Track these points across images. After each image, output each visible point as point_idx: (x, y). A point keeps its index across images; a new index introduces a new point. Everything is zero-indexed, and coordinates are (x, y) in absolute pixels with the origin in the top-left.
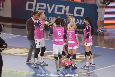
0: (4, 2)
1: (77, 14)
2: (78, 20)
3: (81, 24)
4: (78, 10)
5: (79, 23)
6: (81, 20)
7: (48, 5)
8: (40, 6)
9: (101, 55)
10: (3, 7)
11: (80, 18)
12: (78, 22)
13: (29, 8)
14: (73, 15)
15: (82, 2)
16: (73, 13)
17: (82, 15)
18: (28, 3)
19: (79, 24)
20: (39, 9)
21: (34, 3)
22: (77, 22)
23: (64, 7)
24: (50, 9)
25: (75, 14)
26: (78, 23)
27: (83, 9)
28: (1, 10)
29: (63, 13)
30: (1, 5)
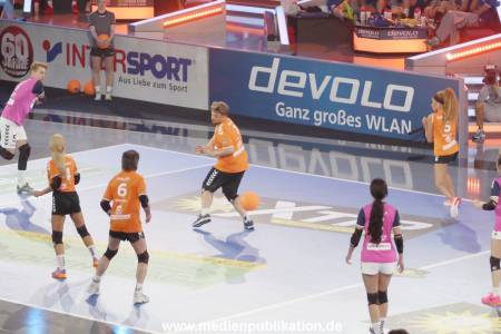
0: (188, 66)
1: (392, 103)
2: (395, 121)
3: (403, 132)
4: (395, 92)
5: (397, 128)
6: (403, 122)
7: (312, 76)
8: (289, 79)
10: (185, 79)
11: (400, 116)
12: (395, 126)
14: (382, 106)
15: (407, 72)
16: (381, 101)
17: (407, 108)
18: (255, 70)
19: (399, 132)
20: (286, 88)
21: (273, 71)
22: (392, 128)
23: (356, 83)
24: (318, 88)
25: (387, 105)
26: (395, 128)
27: (410, 91)
28: (180, 89)
29: (352, 100)
30: (180, 74)
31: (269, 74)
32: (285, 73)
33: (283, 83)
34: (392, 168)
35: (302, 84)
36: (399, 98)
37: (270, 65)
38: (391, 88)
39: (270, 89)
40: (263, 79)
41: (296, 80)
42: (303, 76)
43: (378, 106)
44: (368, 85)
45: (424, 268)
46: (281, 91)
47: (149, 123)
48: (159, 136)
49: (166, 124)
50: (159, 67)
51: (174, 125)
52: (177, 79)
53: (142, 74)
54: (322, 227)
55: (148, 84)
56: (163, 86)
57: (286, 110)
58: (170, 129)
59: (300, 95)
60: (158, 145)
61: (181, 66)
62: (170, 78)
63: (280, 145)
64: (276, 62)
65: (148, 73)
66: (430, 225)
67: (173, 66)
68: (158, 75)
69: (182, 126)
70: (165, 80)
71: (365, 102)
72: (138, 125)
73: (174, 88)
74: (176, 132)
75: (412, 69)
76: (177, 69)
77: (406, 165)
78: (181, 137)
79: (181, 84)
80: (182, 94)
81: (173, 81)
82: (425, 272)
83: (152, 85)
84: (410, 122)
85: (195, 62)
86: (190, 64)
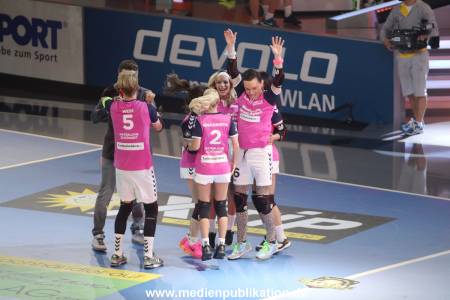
0: (58, 31)
1: (311, 74)
2: (314, 95)
3: (324, 110)
4: (314, 60)
5: (318, 105)
6: (325, 97)
7: (212, 42)
8: (184, 45)
10: (54, 46)
11: (321, 89)
12: (314, 102)
14: (299, 77)
15: (329, 35)
16: (297, 71)
17: (329, 79)
18: (141, 34)
19: (320, 109)
20: (180, 56)
21: (163, 35)
22: (311, 104)
23: (265, 49)
24: (219, 57)
25: (305, 76)
26: (314, 105)
27: (333, 59)
28: (48, 58)
30: (48, 39)
31: (158, 40)
33: (176, 50)
34: (312, 155)
35: (199, 52)
36: (319, 67)
37: (160, 29)
38: (309, 56)
39: (160, 58)
40: (151, 46)
41: (192, 46)
42: (200, 41)
43: (294, 77)
45: (351, 277)
46: (174, 60)
47: (10, 101)
48: (23, 117)
49: (31, 102)
50: (21, 31)
51: (41, 103)
52: (45, 45)
55: (9, 52)
56: (28, 54)
58: (36, 107)
59: (197, 64)
60: (22, 128)
61: (49, 30)
62: (35, 44)
63: (173, 127)
64: (167, 24)
65: (8, 39)
67: (40, 30)
68: (21, 41)
69: (51, 104)
70: (29, 47)
73: (41, 58)
74: (44, 112)
75: (335, 33)
76: (44, 33)
77: (328, 151)
78: (50, 119)
79: (49, 51)
80: (51, 64)
81: (40, 49)
82: (352, 282)
83: (13, 54)
84: (333, 97)
85: (66, 25)
86: (60, 28)
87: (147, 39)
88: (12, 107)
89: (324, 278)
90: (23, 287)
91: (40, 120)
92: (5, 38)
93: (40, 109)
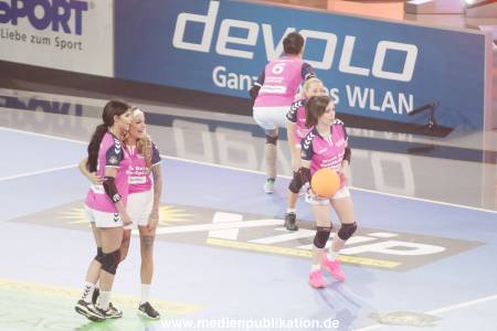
0: (83, 12)
1: (385, 69)
2: (389, 94)
3: (400, 112)
5: (393, 106)
6: (402, 97)
7: (267, 29)
8: (234, 32)
9: (482, 244)
10: (79, 31)
11: (397, 87)
12: (389, 102)
13: (186, 39)
14: (371, 72)
15: (408, 22)
16: (369, 65)
17: (407, 75)
18: (183, 19)
19: (395, 111)
20: (229, 46)
21: (209, 20)
22: (385, 105)
23: (331, 39)
24: (276, 45)
25: (378, 71)
26: (389, 106)
27: (412, 52)
28: (71, 45)
29: (326, 64)
30: (72, 23)
31: (202, 25)
32: (227, 24)
33: (224, 37)
34: (384, 164)
35: (252, 40)
36: (393, 62)
37: (205, 12)
38: (383, 47)
39: (204, 47)
40: (194, 32)
41: (244, 33)
42: (253, 28)
43: (364, 72)
44: (350, 41)
46: (221, 49)
47: (25, 95)
48: (40, 115)
49: (50, 97)
50: (39, 12)
51: (62, 99)
52: (67, 30)
53: (15, 23)
54: (283, 251)
55: (24, 37)
56: (47, 40)
57: (228, 79)
58: (56, 104)
59: (249, 55)
60: (39, 128)
61: (73, 12)
62: (55, 29)
63: (218, 129)
64: (214, 7)
65: (24, 22)
66: (442, 249)
67: (61, 11)
68: (39, 25)
69: (74, 100)
70: (48, 32)
71: (345, 66)
72: (8, 99)
73: (63, 45)
74: (65, 109)
75: (415, 19)
76: (66, 17)
77: (405, 160)
78: (72, 118)
79: (72, 37)
80: (74, 52)
81: (61, 32)
82: (433, 318)
83: (29, 39)
84: (411, 97)
85: (93, 5)
86: (86, 9)
87: (189, 24)
88: (27, 103)
89: (399, 314)
90: (41, 319)
91: (61, 118)
92: (20, 20)
93: (60, 107)
